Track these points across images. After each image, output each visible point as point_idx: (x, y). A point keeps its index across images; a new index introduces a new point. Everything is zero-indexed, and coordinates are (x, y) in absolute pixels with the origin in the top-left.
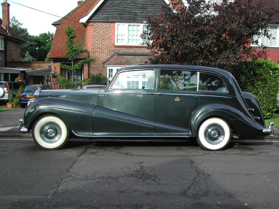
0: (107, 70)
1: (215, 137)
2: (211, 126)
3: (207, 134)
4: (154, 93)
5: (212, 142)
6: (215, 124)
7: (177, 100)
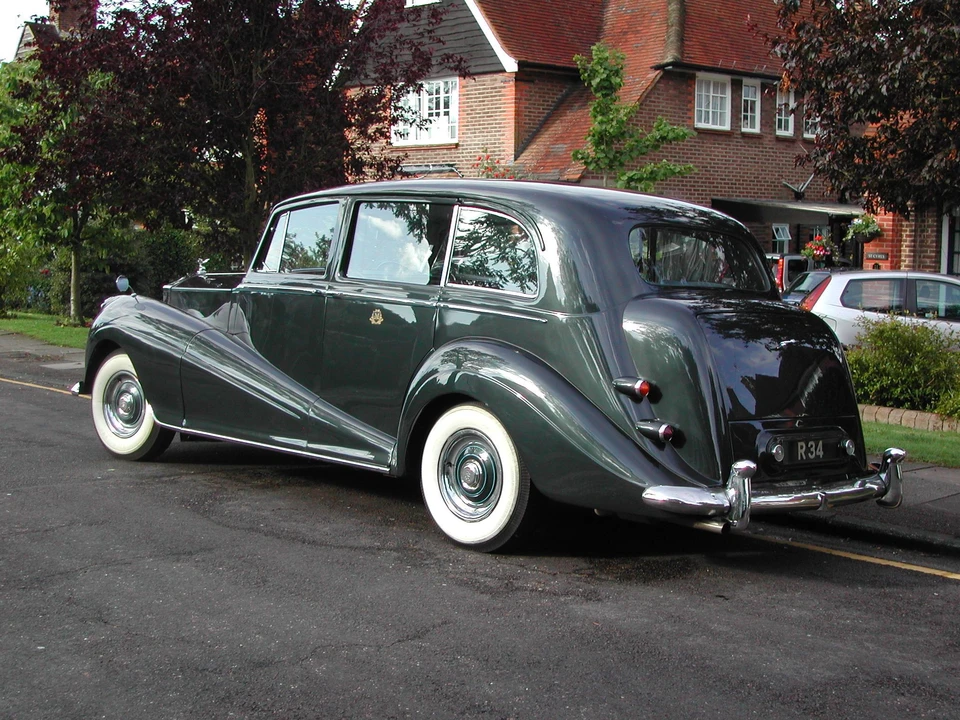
1: (473, 488)
2: (465, 437)
3: (452, 470)
4: (323, 291)
5: (461, 510)
6: (473, 431)
7: (376, 319)
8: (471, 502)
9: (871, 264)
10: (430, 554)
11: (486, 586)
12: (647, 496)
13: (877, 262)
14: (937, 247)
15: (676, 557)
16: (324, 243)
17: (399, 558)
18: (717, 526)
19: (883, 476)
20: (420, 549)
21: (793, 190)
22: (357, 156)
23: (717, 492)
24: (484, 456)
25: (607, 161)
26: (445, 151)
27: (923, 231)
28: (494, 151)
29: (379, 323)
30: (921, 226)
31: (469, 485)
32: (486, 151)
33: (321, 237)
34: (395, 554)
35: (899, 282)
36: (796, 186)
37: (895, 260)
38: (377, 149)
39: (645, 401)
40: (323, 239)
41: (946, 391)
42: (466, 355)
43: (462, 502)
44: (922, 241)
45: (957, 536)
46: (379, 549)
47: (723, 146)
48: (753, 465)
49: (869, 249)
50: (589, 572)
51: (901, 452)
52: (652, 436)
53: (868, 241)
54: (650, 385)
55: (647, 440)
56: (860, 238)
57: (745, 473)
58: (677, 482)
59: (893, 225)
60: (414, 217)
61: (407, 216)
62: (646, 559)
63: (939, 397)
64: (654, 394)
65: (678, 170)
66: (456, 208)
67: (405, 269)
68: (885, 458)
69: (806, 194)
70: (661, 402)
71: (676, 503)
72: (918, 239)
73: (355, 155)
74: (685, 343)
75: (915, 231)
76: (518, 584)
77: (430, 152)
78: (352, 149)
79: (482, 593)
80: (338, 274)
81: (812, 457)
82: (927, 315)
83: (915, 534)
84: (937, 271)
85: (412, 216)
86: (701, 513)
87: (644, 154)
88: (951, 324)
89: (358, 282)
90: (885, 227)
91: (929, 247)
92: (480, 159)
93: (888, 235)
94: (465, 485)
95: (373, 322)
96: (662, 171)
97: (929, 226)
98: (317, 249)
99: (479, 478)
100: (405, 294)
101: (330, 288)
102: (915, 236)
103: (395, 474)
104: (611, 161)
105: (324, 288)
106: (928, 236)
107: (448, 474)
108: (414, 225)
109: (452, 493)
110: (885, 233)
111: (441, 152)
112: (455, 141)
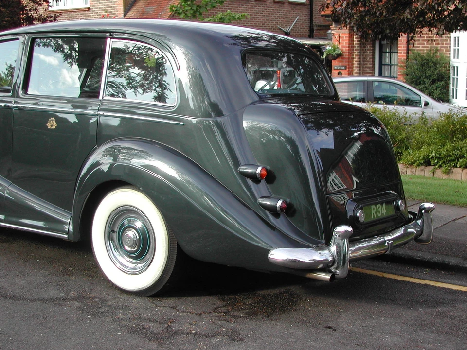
0: (450, 41)
1: (133, 250)
2: (124, 212)
3: (115, 236)
4: (10, 105)
5: (125, 266)
6: (131, 208)
7: (52, 124)
8: (132, 260)
9: (337, 72)
10: (103, 301)
11: (151, 332)
12: (272, 257)
13: (340, 71)
14: (372, 62)
15: (282, 289)
16: (11, 69)
17: (80, 308)
18: (326, 276)
19: (419, 222)
20: (95, 297)
21: (284, 31)
22: (29, 15)
23: (322, 249)
24: (139, 224)
25: (192, 12)
26: (82, 13)
27: (364, 53)
28: (111, 12)
29: (54, 127)
30: (363, 50)
31: (130, 247)
32: (106, 12)
33: (9, 65)
34: (77, 304)
35: (362, 83)
36: (286, 28)
37: (350, 69)
38: (41, 10)
39: (263, 182)
40: (10, 67)
41: (406, 149)
42: (119, 151)
43: (125, 260)
44: (364, 58)
45: (465, 259)
46: (64, 300)
47: (245, 6)
48: (350, 229)
49: (335, 64)
50: (224, 309)
51: (432, 205)
52: (272, 210)
53: (335, 59)
54: (266, 170)
55: (267, 212)
56: (330, 58)
57: (345, 235)
58: (295, 245)
59: (349, 50)
60: (67, 52)
61: (63, 51)
62: (261, 292)
63: (402, 153)
64: (270, 177)
65: (237, 16)
66: (109, 40)
67: (64, 83)
68: (421, 210)
69: (291, 33)
70: (276, 183)
71: (295, 261)
72: (362, 57)
73: (28, 14)
74: (288, 134)
75: (360, 53)
76: (175, 327)
77: (73, 13)
78: (26, 10)
79: (150, 340)
80: (21, 92)
81: (379, 215)
82: (379, 102)
83: (436, 258)
84: (373, 75)
85: (66, 51)
86: (313, 267)
87: (214, 7)
88: (406, 108)
89: (35, 97)
90: (344, 51)
91: (368, 61)
92: (103, 16)
93: (346, 55)
94: (127, 248)
95: (49, 127)
96: (228, 17)
97: (368, 50)
98: (7, 72)
99: (136, 242)
100: (68, 105)
101: (16, 102)
102: (360, 56)
103: (72, 240)
104: (195, 12)
105: (11, 102)
106: (368, 56)
107: (112, 240)
108: (67, 57)
109: (116, 254)
110: (344, 54)
111: (80, 13)
112: (88, 6)
